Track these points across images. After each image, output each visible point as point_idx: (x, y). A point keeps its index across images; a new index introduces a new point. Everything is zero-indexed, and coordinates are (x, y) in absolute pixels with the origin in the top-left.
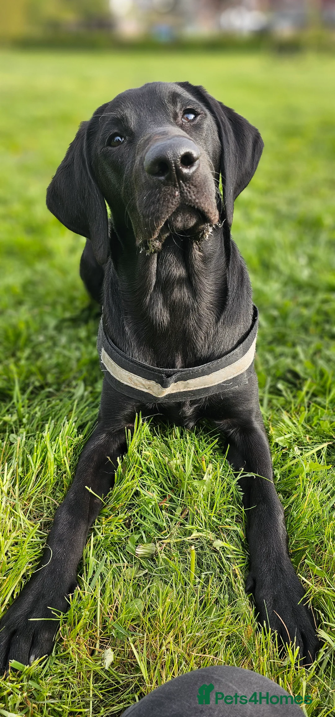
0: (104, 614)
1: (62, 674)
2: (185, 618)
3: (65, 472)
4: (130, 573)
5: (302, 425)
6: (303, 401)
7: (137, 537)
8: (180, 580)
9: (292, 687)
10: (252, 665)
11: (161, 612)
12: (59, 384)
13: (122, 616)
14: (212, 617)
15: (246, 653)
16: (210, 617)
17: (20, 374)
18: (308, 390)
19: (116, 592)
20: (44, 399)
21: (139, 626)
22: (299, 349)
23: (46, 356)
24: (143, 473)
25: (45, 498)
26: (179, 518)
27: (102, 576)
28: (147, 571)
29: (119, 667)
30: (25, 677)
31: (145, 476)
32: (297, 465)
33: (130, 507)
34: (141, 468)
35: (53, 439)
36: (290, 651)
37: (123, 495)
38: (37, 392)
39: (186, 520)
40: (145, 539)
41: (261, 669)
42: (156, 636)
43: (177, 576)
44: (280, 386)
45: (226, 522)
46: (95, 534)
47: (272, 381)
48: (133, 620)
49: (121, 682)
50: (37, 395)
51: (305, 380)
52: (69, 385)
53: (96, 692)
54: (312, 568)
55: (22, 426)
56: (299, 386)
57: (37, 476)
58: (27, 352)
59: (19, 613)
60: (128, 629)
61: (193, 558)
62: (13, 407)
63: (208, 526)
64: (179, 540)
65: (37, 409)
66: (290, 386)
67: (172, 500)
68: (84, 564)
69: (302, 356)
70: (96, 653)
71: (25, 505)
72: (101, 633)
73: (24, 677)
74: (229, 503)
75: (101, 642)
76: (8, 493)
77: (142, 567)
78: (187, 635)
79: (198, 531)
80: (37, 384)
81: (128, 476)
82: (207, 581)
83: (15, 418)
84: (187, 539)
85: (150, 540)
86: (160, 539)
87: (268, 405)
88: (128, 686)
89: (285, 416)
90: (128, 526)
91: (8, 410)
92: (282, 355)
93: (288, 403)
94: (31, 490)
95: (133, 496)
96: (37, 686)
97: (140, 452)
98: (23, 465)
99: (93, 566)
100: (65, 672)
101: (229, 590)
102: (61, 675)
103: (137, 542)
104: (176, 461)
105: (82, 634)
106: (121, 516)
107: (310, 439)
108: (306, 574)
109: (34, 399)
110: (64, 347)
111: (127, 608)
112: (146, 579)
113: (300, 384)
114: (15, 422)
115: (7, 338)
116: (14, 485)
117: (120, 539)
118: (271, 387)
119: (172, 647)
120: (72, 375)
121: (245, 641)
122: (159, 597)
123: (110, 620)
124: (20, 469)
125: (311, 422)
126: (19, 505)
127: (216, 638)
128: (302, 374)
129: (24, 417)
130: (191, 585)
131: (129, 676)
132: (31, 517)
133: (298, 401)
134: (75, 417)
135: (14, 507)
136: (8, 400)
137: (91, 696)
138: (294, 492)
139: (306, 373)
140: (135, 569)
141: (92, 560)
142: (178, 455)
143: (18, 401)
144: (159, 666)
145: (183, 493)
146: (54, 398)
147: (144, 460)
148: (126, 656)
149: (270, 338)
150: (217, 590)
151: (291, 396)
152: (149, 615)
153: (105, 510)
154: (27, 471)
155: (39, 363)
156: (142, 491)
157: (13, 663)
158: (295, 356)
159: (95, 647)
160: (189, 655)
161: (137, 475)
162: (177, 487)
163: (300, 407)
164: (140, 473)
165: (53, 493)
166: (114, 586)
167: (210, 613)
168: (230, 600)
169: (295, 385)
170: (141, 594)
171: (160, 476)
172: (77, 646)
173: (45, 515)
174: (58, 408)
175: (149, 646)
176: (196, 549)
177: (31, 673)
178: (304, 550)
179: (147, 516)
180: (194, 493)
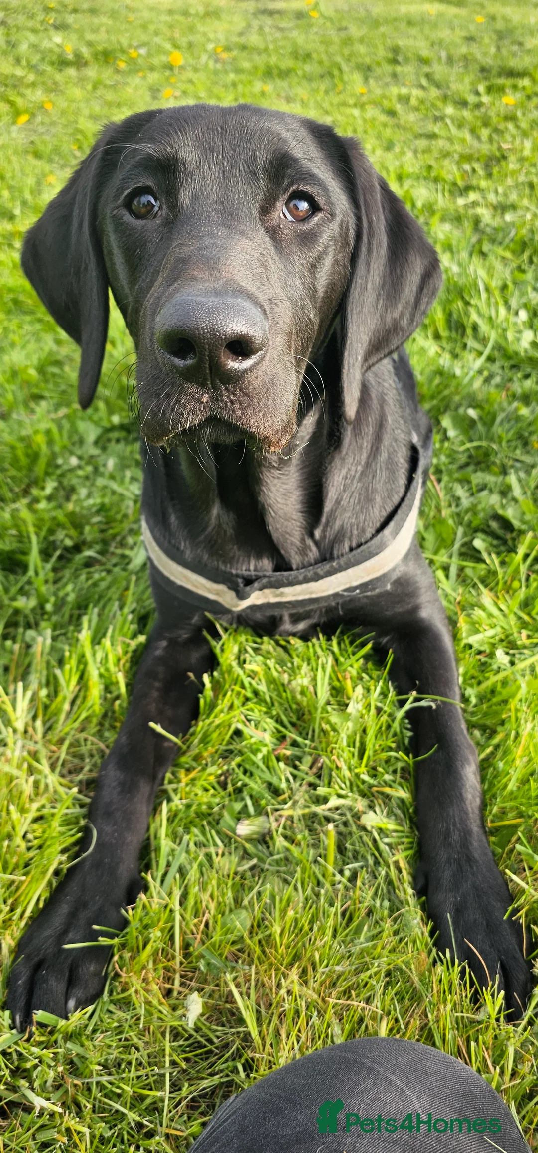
0: (185, 933)
1: (121, 1029)
2: (318, 942)
3: (118, 697)
4: (227, 863)
5: (515, 614)
6: (517, 571)
7: (238, 806)
8: (309, 877)
9: (491, 1053)
10: (427, 1017)
11: (279, 931)
12: (105, 543)
13: (217, 937)
14: (362, 939)
15: (416, 998)
16: (359, 938)
17: (38, 527)
18: (528, 552)
19: (205, 897)
20: (81, 569)
21: (243, 953)
22: (512, 479)
23: (83, 492)
24: (247, 699)
25: (86, 740)
26: (307, 774)
27: (182, 871)
28: (255, 861)
29: (211, 1016)
30: (61, 1036)
31: (250, 705)
32: (504, 683)
33: (227, 755)
34: (243, 692)
35: (96, 640)
36: (488, 998)
37: (215, 735)
38: (69, 556)
39: (319, 776)
40: (251, 809)
41: (442, 1026)
42: (270, 969)
43: (304, 871)
44: (479, 543)
45: (385, 782)
46: (169, 800)
47: (465, 534)
48: (233, 943)
49: (215, 1040)
50: (69, 561)
51: (521, 533)
52: (122, 545)
53: (175, 1058)
54: (527, 858)
55: (46, 617)
56: (510, 543)
57: (73, 703)
58: (50, 486)
59: (48, 932)
60: (226, 958)
61: (330, 842)
62: (29, 582)
63: (355, 789)
64: (307, 810)
65: (69, 587)
66: (495, 542)
67: (295, 744)
68: (153, 848)
69: (517, 491)
70: (175, 994)
71: (54, 752)
72: (181, 963)
73: (59, 1037)
74: (390, 749)
75: (182, 976)
76: (26, 732)
77: (246, 855)
78: (321, 970)
79: (340, 796)
80: (69, 543)
81: (223, 704)
82: (353, 878)
83: (33, 602)
84: (320, 809)
85: (260, 811)
86: (277, 810)
87: (458, 576)
88: (226, 1046)
89: (486, 597)
90: (224, 786)
91: (22, 589)
92: (482, 488)
93: (492, 573)
94: (63, 726)
95: (231, 737)
96: (80, 1050)
97: (242, 663)
98: (48, 684)
99: (166, 854)
100: (124, 1025)
101: (389, 892)
102: (119, 1030)
103: (239, 813)
104: (303, 680)
105: (151, 965)
106: (212, 769)
107: (529, 637)
108: (516, 866)
109: (64, 568)
110: (112, 477)
111: (224, 925)
112: (253, 876)
113: (514, 540)
114: (33, 610)
115: (15, 461)
116: (34, 718)
117: (210, 807)
118: (464, 545)
119: (296, 989)
120: (126, 526)
121: (416, 979)
122: (275, 908)
123: (196, 943)
124: (44, 693)
125: (529, 607)
126: (43, 754)
127: (368, 973)
128: (516, 523)
129: (47, 601)
130: (328, 885)
131: (227, 1030)
132: (65, 771)
133: (510, 570)
134: (132, 602)
135: (35, 755)
136: (20, 571)
137: (167, 1064)
138: (499, 729)
139: (523, 522)
140: (235, 859)
141: (166, 844)
142: (305, 668)
143: (37, 574)
144: (275, 1020)
145: (314, 731)
146: (97, 567)
147: (249, 679)
148: (223, 1000)
149: (463, 459)
150: (371, 893)
151: (497, 562)
152: (260, 936)
153: (183, 759)
154: (56, 693)
155: (70, 507)
156: (246, 731)
157: (40, 1015)
158: (505, 492)
159: (173, 984)
160: (323, 1000)
161: (237, 703)
162: (304, 721)
163: (512, 581)
164: (242, 699)
165: (99, 731)
166: (203, 887)
167: (358, 931)
168: (391, 911)
169: (504, 542)
170: (245, 902)
171: (276, 704)
172: (144, 984)
173: (87, 768)
174: (103, 585)
175: (259, 985)
176: (336, 826)
177: (70, 1030)
178: (515, 827)
179: (254, 770)
180: (332, 733)
